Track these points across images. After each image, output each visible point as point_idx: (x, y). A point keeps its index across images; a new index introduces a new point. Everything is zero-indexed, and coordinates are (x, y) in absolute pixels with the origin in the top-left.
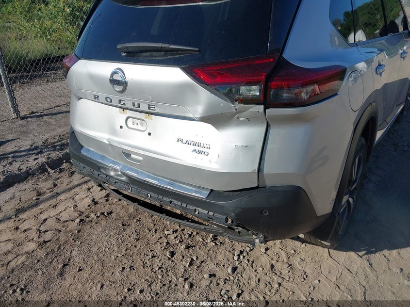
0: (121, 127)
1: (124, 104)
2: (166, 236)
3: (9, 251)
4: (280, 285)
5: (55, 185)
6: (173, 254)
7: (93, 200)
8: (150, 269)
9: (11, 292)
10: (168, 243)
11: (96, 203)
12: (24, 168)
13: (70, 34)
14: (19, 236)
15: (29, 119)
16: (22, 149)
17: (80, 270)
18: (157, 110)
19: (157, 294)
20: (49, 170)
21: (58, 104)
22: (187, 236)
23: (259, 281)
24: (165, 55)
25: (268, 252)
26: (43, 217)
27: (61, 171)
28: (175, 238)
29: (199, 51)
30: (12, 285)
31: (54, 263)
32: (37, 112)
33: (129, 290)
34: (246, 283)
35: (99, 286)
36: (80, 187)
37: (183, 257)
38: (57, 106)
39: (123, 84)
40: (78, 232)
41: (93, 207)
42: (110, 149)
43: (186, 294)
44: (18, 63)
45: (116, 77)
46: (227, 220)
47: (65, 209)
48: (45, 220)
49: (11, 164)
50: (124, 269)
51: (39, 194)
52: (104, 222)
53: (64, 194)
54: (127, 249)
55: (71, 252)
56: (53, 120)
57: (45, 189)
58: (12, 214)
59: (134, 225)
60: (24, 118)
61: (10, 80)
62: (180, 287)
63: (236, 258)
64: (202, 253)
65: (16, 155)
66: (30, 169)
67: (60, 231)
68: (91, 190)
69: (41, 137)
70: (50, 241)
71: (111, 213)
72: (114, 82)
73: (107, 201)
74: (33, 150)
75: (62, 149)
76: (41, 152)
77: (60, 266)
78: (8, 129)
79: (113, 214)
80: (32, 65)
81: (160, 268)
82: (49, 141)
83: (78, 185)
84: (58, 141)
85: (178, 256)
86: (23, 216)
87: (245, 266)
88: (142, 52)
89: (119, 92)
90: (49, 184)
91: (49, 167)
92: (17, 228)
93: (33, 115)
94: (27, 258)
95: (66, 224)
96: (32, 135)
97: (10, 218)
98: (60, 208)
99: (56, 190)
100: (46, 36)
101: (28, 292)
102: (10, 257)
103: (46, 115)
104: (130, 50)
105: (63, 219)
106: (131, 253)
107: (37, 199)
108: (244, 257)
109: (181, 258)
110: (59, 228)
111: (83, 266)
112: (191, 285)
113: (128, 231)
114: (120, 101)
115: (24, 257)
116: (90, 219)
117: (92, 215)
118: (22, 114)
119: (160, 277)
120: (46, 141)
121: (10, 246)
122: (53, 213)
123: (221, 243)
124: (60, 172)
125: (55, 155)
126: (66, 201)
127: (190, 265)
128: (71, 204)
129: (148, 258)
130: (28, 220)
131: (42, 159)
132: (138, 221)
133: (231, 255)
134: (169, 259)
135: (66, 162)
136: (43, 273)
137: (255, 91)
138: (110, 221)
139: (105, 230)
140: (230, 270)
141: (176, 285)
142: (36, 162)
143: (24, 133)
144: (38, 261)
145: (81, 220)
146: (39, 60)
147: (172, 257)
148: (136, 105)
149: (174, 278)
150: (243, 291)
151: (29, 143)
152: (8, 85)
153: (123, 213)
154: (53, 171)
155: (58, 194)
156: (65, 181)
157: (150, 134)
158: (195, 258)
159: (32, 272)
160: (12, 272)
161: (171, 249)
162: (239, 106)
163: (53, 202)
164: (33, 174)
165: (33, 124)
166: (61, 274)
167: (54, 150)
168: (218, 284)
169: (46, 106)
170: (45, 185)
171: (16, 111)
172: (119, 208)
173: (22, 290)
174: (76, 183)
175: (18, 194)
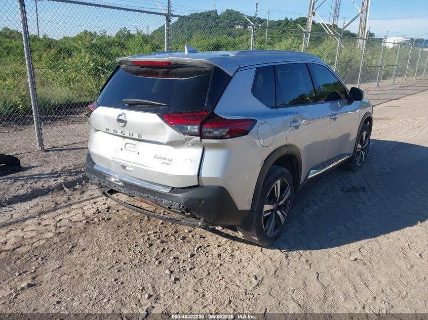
0: (122, 149)
1: (124, 134)
2: (148, 235)
3: (34, 237)
4: (221, 265)
5: (69, 199)
6: (151, 245)
7: (98, 210)
8: (133, 252)
9: (35, 259)
10: (149, 239)
11: (99, 212)
12: (46, 186)
13: (91, 84)
14: (41, 228)
15: (51, 152)
16: (45, 173)
17: (84, 250)
18: (143, 138)
19: (136, 265)
20: (65, 189)
21: (75, 142)
22: (164, 236)
23: (208, 262)
24: (149, 107)
25: (220, 248)
26: (59, 218)
27: (75, 190)
28: (155, 236)
29: (168, 106)
30: (35, 256)
31: (66, 246)
32: (57, 147)
33: (116, 262)
34: (198, 263)
35: (96, 259)
36: (88, 201)
37: (158, 247)
38: (75, 144)
39: (125, 122)
40: (84, 229)
41: (97, 214)
42: (113, 163)
43: (155, 266)
44: (44, 107)
45: (121, 118)
46: (180, 206)
47: (76, 214)
48: (61, 220)
49: (36, 182)
50: (114, 251)
51: (57, 204)
52: (104, 224)
53: (75, 205)
54: (118, 241)
55: (78, 240)
56: (70, 153)
57: (61, 201)
58: (36, 215)
59: (126, 227)
60: (47, 151)
61: (40, 120)
62: (152, 263)
63: (195, 249)
64: (172, 246)
65: (40, 177)
66: (51, 186)
67: (71, 228)
68: (97, 204)
69: (60, 165)
70: (63, 233)
71: (110, 219)
72: (119, 121)
73: (108, 211)
74: (53, 174)
75: (76, 175)
76: (60, 176)
77: (70, 247)
78: (33, 158)
79: (111, 220)
80: (55, 109)
81: (140, 252)
82: (67, 168)
83: (87, 200)
84: (74, 169)
85: (155, 246)
86: (44, 217)
87: (201, 254)
88: (137, 104)
89: (122, 127)
90: (65, 198)
91: (66, 187)
92: (40, 224)
93: (54, 149)
94: (47, 241)
95: (76, 223)
96: (52, 164)
97: (34, 217)
98: (72, 213)
99: (69, 202)
100: (70, 85)
101: (46, 260)
102: (34, 240)
103: (65, 150)
104: (130, 103)
105: (74, 220)
106: (121, 243)
107: (55, 207)
108: (201, 249)
109: (156, 247)
110: (71, 226)
111: (86, 248)
112: (160, 262)
113: (121, 230)
114: (122, 132)
115: (44, 241)
116: (94, 222)
117: (96, 219)
118: (45, 148)
119: (139, 257)
120: (64, 168)
121: (34, 234)
122: (66, 216)
123: (188, 241)
124: (73, 191)
125: (70, 179)
126: (77, 210)
127: (162, 252)
128: (80, 211)
129: (133, 246)
130: (48, 219)
131: (60, 180)
132: (129, 225)
133: (193, 248)
134: (148, 248)
135: (79, 184)
136: (58, 251)
137: (196, 129)
138: (108, 224)
139: (104, 229)
140: (189, 256)
141: (149, 262)
142: (56, 182)
143: (46, 162)
144: (54, 244)
145: (87, 222)
146: (61, 105)
147: (150, 247)
148: (131, 135)
149: (149, 258)
150: (194, 267)
151: (51, 168)
152: (38, 123)
153: (118, 219)
154: (68, 190)
155: (71, 205)
156: (77, 197)
157: (138, 153)
158: (166, 248)
159: (50, 250)
160: (36, 249)
161: (151, 242)
162: (187, 136)
163: (67, 209)
164: (53, 191)
165: (54, 156)
166: (70, 252)
167: (70, 175)
168: (179, 262)
169: (65, 142)
170: (61, 199)
171: (41, 145)
172: (116, 216)
173: (43, 259)
174: (85, 198)
175: (40, 203)
